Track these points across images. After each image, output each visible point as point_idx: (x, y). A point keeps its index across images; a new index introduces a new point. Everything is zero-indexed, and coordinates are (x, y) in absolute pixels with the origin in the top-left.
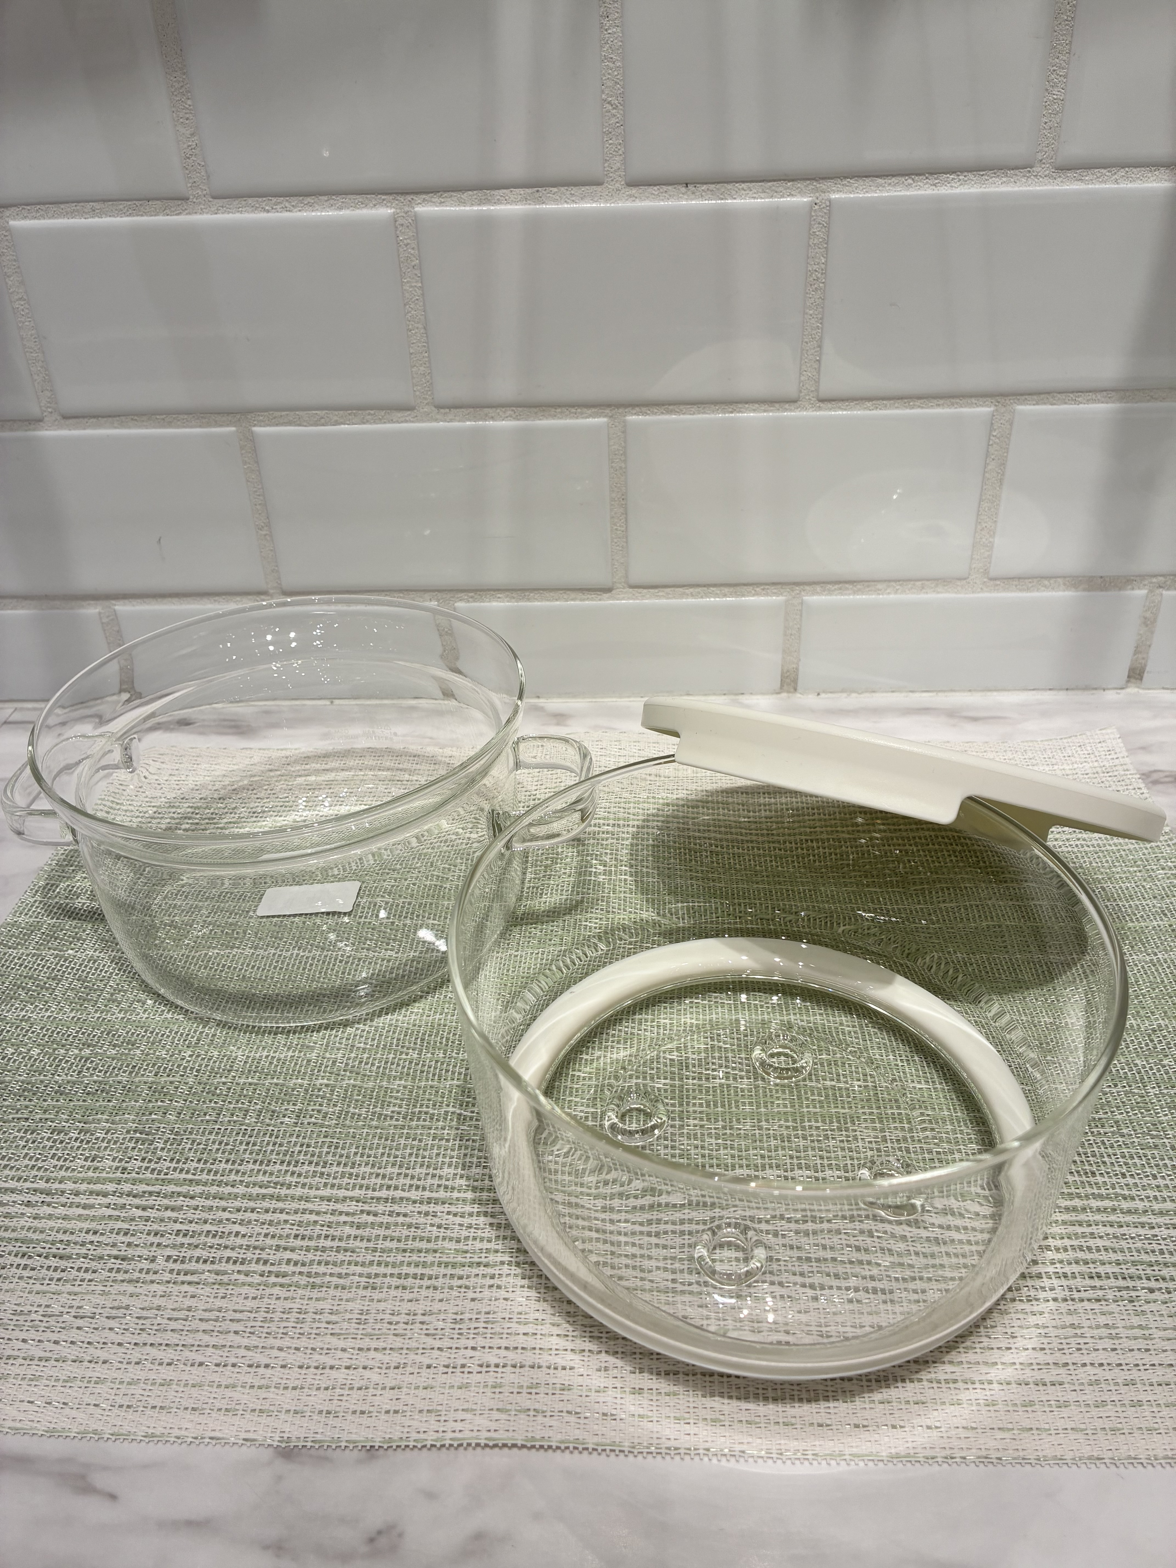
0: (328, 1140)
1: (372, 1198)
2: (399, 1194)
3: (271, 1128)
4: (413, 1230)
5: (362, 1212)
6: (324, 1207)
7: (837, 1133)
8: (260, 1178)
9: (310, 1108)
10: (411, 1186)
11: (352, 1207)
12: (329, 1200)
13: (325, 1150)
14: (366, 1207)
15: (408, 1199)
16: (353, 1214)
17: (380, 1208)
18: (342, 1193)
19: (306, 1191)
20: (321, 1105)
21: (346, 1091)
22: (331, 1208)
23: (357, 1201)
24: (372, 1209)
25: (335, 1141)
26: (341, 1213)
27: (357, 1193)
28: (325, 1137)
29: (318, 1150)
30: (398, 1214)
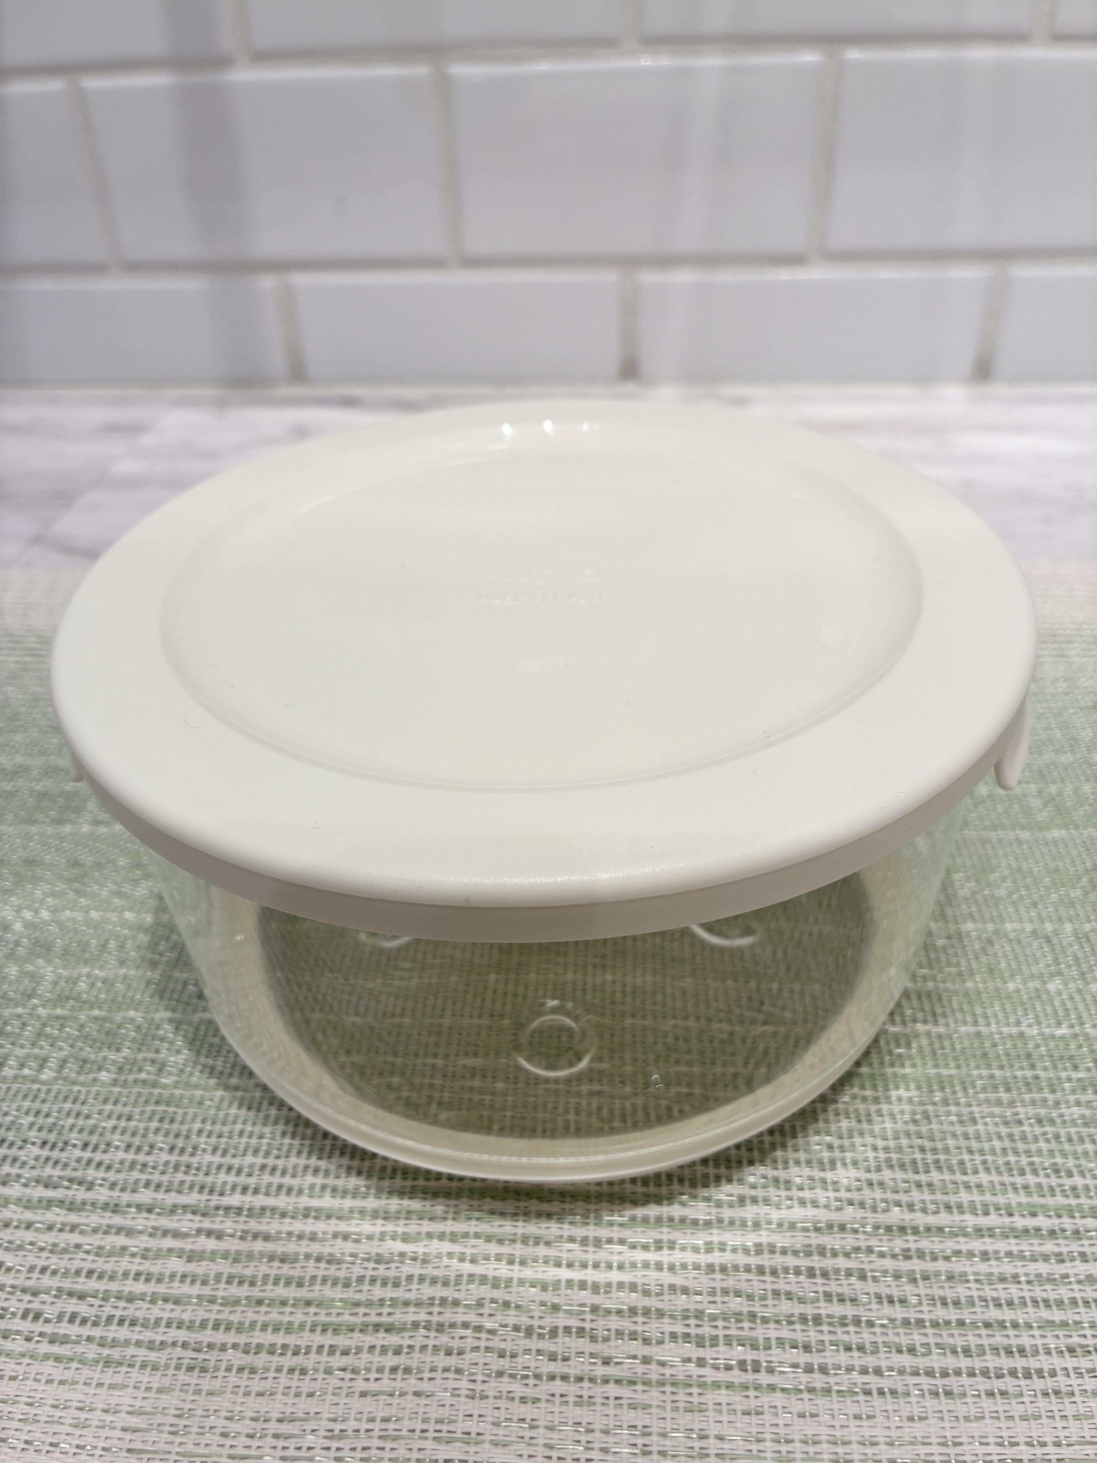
0: (162, 1108)
1: (217, 1208)
2: (260, 1201)
3: (76, 1088)
4: (276, 1264)
5: (199, 1231)
6: (141, 1222)
7: (942, 1109)
8: (48, 1171)
9: (140, 1056)
10: (280, 1187)
11: (186, 1223)
12: (150, 1211)
13: (154, 1125)
14: (207, 1224)
15: (273, 1210)
16: (186, 1235)
17: (228, 1225)
18: (172, 1198)
19: (116, 1194)
20: (157, 1051)
21: (197, 1029)
22: (151, 1223)
23: (194, 1213)
24: (216, 1226)
25: (171, 1109)
26: (165, 1233)
27: (193, 1198)
28: (158, 1103)
29: (142, 1125)
30: (255, 1236)
